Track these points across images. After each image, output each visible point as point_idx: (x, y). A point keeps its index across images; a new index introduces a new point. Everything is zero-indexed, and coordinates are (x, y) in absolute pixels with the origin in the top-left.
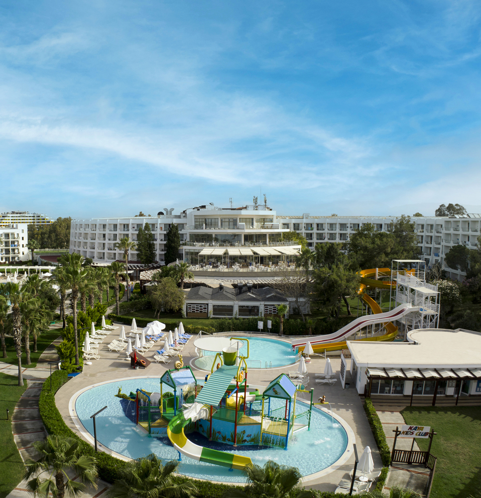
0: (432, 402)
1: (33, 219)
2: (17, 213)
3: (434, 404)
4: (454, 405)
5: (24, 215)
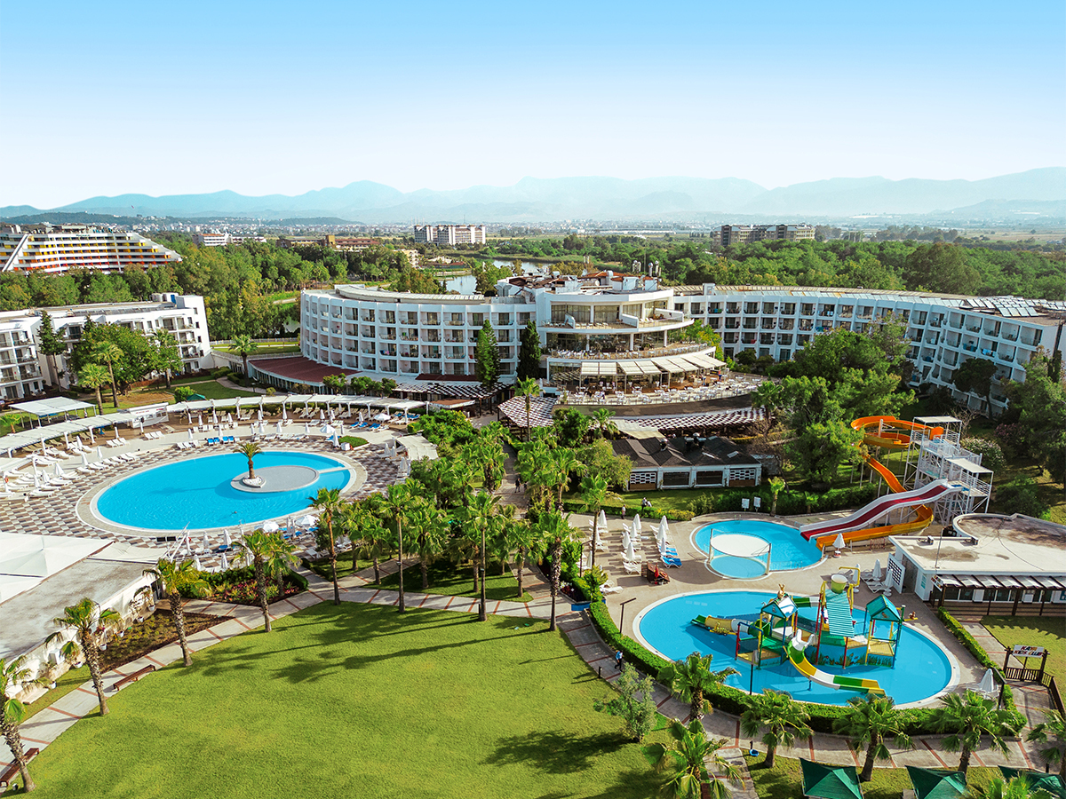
0: (1011, 610)
1: (109, 244)
2: (68, 231)
3: (1014, 613)
4: (1038, 614)
5: (85, 234)
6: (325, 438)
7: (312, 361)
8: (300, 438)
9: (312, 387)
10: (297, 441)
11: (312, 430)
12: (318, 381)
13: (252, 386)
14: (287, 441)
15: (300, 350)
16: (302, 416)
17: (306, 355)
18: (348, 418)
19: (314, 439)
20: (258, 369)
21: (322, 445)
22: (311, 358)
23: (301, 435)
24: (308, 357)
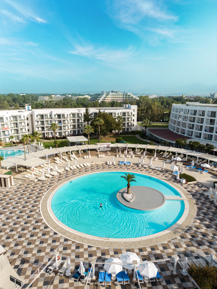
1: (123, 96)
2: (114, 92)
5: (118, 93)
6: (172, 172)
7: (172, 131)
8: (160, 169)
9: (170, 143)
10: (158, 170)
11: (166, 166)
12: (173, 141)
13: (147, 139)
14: (153, 169)
15: (168, 127)
16: (163, 156)
17: (170, 129)
18: (185, 161)
19: (167, 171)
20: (151, 133)
21: (170, 176)
22: (172, 130)
23: (160, 168)
24: (171, 129)
